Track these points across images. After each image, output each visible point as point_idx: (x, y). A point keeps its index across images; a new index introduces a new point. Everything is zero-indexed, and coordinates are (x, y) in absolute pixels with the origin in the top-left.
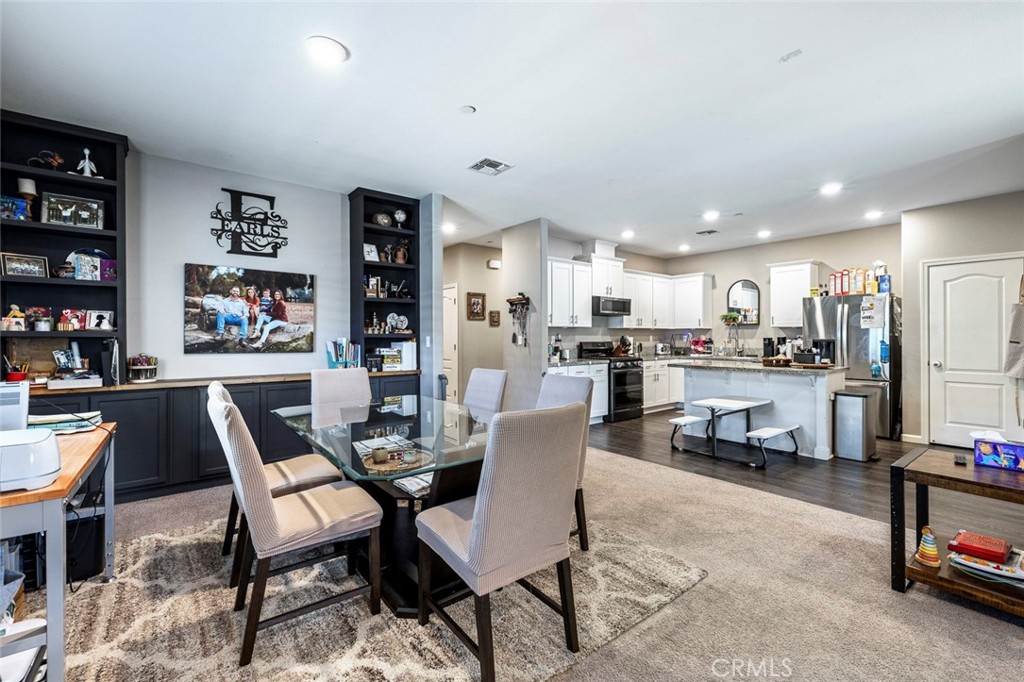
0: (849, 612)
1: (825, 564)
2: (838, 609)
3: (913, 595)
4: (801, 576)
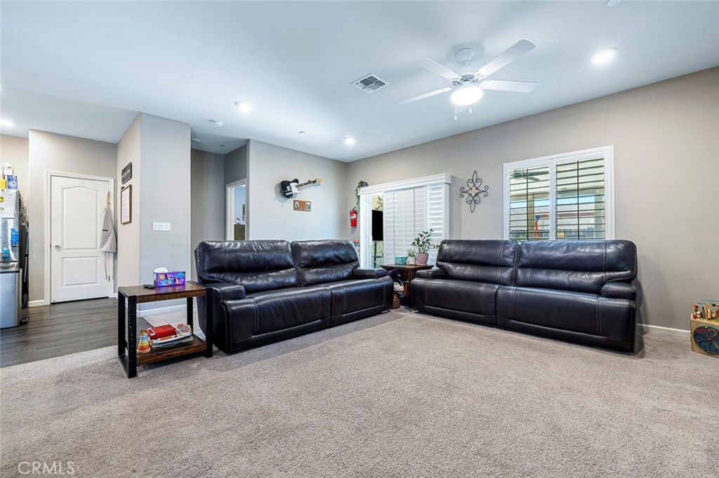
0: (124, 403)
1: (75, 392)
2: (117, 406)
3: (140, 375)
4: (68, 408)
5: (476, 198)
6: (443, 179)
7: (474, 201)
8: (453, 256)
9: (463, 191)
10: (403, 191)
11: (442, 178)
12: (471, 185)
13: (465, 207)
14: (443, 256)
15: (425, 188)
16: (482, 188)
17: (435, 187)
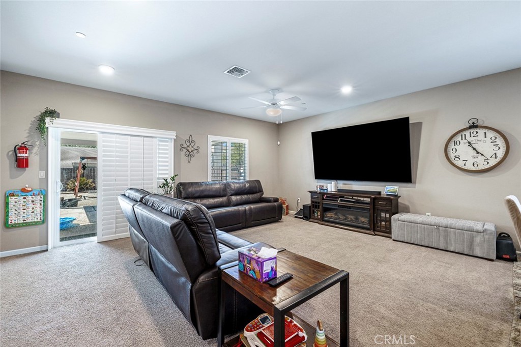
5: (191, 153)
6: (174, 135)
7: (190, 155)
8: (194, 195)
9: (182, 147)
10: (129, 137)
11: (172, 135)
12: (188, 144)
13: (184, 159)
14: (187, 195)
15: (154, 139)
16: (195, 147)
17: (162, 140)
